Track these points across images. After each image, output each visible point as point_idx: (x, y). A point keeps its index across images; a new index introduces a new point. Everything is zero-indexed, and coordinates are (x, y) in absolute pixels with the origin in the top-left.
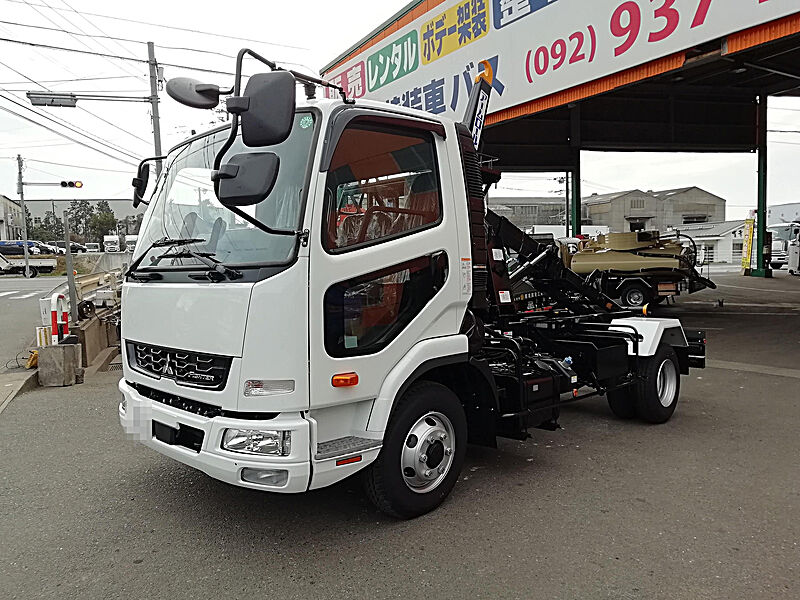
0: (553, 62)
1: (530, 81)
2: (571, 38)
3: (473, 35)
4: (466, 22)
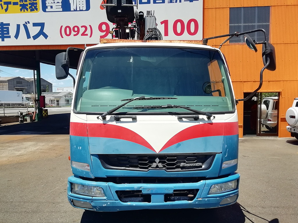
0: (73, 33)
1: (62, 37)
2: (82, 27)
3: (29, 10)
4: (25, 3)
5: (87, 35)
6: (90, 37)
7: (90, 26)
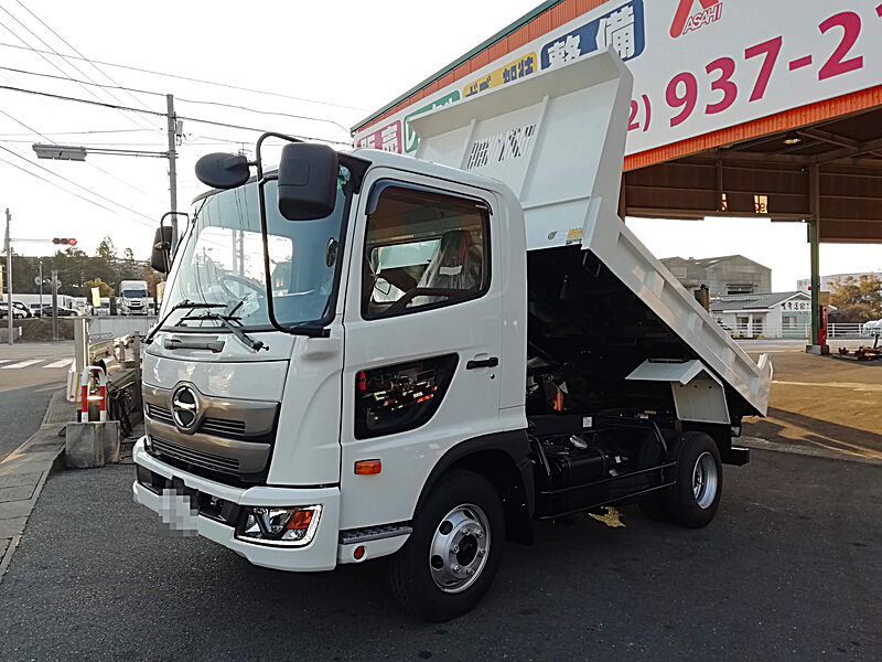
5: (637, 125)
6: (646, 129)
7: (645, 97)
